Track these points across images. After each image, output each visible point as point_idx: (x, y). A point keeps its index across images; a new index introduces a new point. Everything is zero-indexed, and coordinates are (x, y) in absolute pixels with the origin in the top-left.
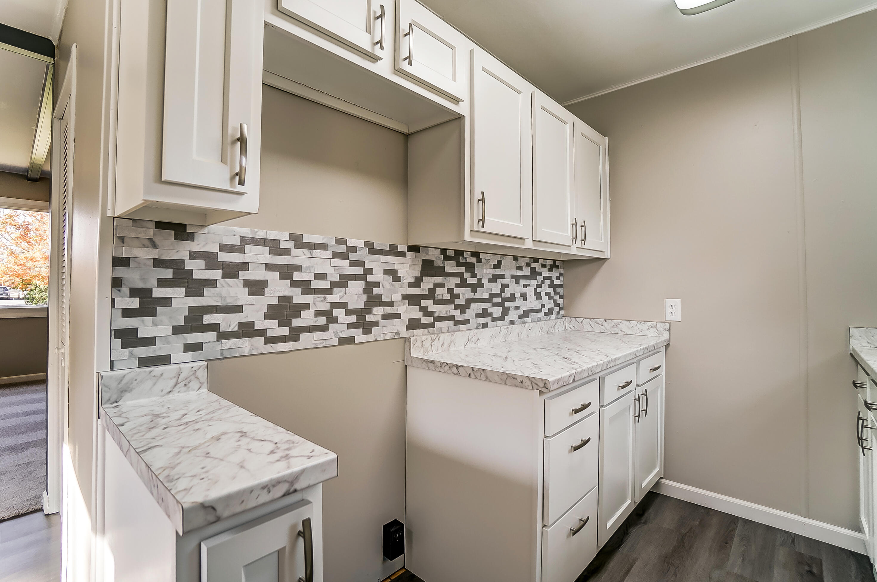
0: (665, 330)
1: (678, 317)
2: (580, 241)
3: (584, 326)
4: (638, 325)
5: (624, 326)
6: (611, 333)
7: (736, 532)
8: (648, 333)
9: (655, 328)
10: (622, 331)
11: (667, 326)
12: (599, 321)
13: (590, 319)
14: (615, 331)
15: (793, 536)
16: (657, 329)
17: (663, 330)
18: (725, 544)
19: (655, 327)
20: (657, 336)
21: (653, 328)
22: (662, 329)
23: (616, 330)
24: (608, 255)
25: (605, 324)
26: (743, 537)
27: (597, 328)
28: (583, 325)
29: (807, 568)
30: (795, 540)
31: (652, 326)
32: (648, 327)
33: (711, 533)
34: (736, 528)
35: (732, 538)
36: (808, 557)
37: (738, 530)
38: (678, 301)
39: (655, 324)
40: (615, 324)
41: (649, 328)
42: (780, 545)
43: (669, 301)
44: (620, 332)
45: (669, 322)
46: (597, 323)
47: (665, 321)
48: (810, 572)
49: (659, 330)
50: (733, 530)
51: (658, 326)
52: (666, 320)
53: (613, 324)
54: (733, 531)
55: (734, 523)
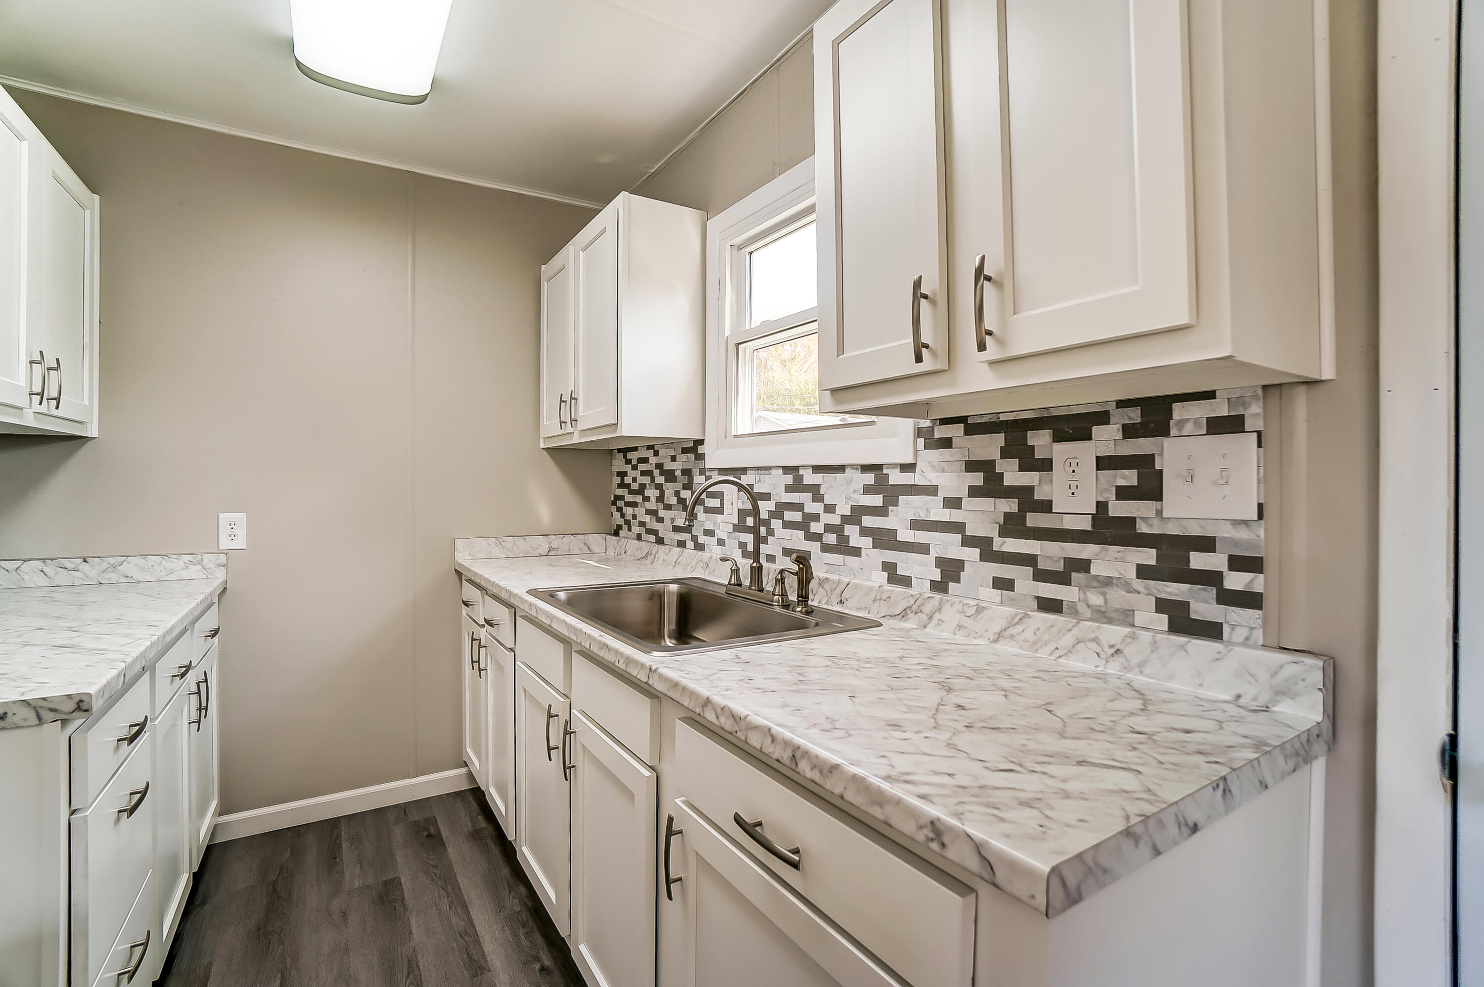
0: (219, 565)
1: (241, 542)
2: (28, 395)
3: (26, 577)
4: (164, 562)
5: (132, 566)
6: (101, 583)
7: (343, 838)
8: (185, 575)
9: (200, 564)
10: (127, 577)
11: (223, 558)
12: (67, 563)
13: (44, 560)
14: (109, 579)
15: (403, 807)
16: (203, 567)
17: (215, 565)
18: (334, 860)
19: (200, 562)
20: (203, 577)
21: (194, 565)
22: (211, 565)
23: (114, 577)
24: (93, 431)
25: (85, 567)
26: (352, 839)
27: (63, 578)
28: (21, 574)
29: (426, 833)
30: (407, 809)
31: (194, 561)
32: (185, 563)
33: (312, 858)
34: (341, 832)
35: (340, 848)
36: (423, 820)
37: (344, 833)
38: (240, 517)
39: (200, 558)
40: (109, 565)
41: (186, 566)
42: (395, 824)
43: (224, 517)
44: (125, 580)
45: (227, 552)
46: (62, 568)
47: (218, 551)
48: (429, 836)
49: (206, 567)
50: (339, 836)
51: (206, 561)
52: (220, 549)
53: (105, 565)
54: (338, 838)
55: (337, 827)
